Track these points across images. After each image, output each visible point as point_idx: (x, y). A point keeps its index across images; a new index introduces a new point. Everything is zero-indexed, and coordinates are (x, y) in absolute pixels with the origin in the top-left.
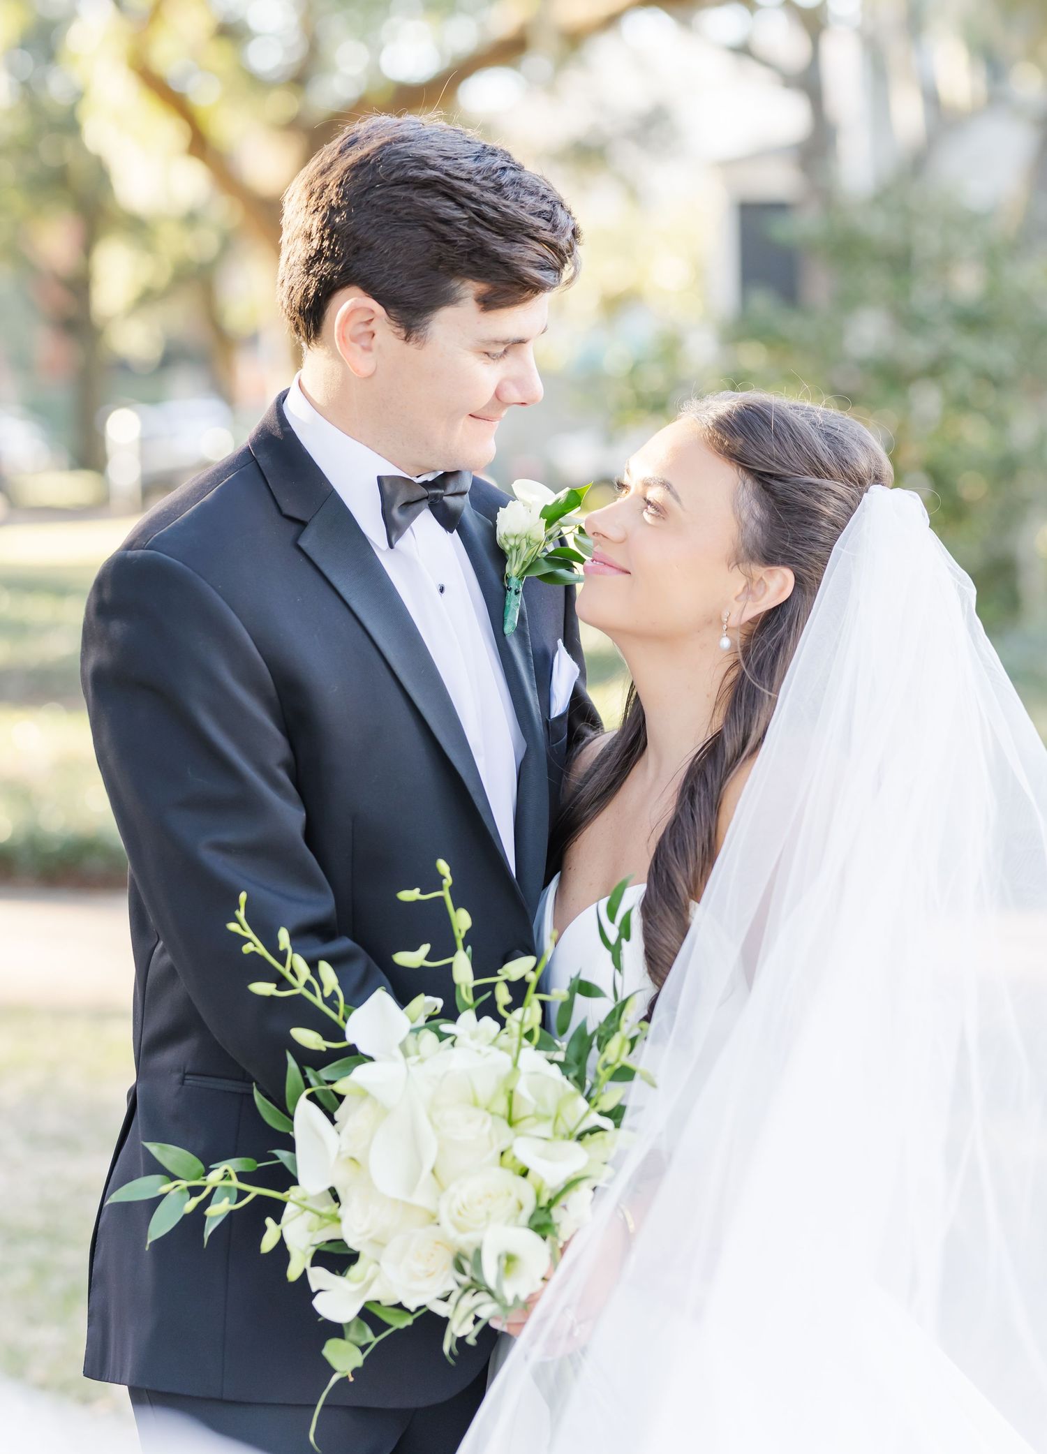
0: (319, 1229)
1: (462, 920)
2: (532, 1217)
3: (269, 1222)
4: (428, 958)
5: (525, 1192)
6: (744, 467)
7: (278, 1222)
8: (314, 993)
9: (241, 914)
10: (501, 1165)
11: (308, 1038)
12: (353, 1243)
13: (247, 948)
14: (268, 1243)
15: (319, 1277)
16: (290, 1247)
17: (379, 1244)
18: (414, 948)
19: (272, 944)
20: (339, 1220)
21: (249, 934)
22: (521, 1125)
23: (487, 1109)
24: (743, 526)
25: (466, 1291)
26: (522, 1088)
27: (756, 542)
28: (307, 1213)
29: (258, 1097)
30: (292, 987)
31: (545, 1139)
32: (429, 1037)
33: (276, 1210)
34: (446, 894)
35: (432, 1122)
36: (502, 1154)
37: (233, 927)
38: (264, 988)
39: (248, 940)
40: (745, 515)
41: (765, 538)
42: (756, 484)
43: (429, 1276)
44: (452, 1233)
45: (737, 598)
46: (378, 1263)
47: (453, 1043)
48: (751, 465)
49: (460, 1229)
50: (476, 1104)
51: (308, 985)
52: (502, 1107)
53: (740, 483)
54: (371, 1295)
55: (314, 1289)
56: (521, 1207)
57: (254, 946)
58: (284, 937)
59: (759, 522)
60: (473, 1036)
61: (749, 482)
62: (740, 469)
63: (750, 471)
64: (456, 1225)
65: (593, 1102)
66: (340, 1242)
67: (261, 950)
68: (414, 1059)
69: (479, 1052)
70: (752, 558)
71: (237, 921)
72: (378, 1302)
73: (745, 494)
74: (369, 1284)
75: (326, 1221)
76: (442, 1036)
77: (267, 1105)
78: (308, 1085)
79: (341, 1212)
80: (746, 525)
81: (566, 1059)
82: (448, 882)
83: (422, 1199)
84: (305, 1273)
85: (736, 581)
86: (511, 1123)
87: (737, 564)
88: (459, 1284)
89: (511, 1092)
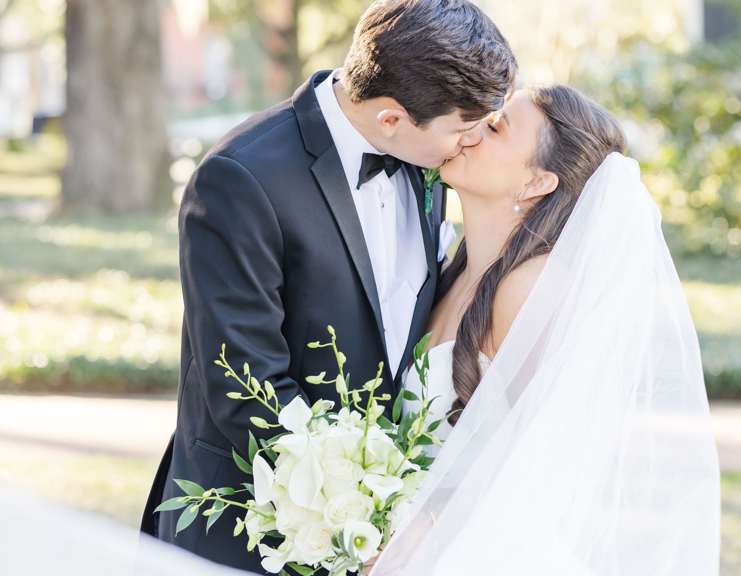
0: (264, 525)
1: (341, 358)
2: (372, 516)
3: (238, 519)
4: (324, 379)
5: (371, 504)
6: (548, 116)
7: (243, 520)
8: (263, 398)
9: (223, 356)
10: (359, 490)
11: (259, 422)
12: (281, 531)
13: (227, 374)
14: (237, 531)
15: (264, 549)
16: (249, 533)
17: (294, 531)
18: (317, 374)
19: (240, 372)
20: (275, 519)
21: (227, 366)
22: (370, 467)
23: (351, 459)
24: (539, 146)
25: (339, 556)
26: (370, 448)
27: (544, 157)
28: (258, 515)
29: (235, 455)
30: (251, 395)
31: (383, 475)
32: (323, 421)
33: (242, 513)
34: (333, 344)
35: (322, 467)
36: (360, 482)
37: (218, 362)
38: (235, 395)
39: (227, 370)
40: (542, 140)
41: (549, 155)
42: (553, 126)
43: (319, 548)
44: (330, 524)
45: (526, 185)
46: (294, 541)
47: (336, 424)
48: (553, 115)
49: (334, 522)
50: (346, 457)
51: (260, 394)
52: (359, 458)
53: (544, 123)
54: (291, 558)
55: (262, 556)
56: (368, 510)
57: (230, 373)
58: (246, 367)
59: (549, 146)
60: (347, 421)
61: (549, 124)
62: (546, 117)
63: (551, 118)
64: (332, 519)
65: (407, 454)
66: (276, 531)
67: (234, 375)
68: (314, 433)
69: (349, 429)
70: (539, 164)
71: (220, 359)
72: (296, 563)
73: (545, 129)
74: (289, 553)
75: (268, 519)
76: (331, 422)
77: (240, 460)
78: (260, 447)
79: (275, 515)
80: (541, 146)
81: (398, 433)
82: (334, 338)
83: (315, 507)
84: (257, 547)
85: (527, 176)
86: (364, 467)
87: (531, 166)
88: (336, 553)
89: (364, 450)
